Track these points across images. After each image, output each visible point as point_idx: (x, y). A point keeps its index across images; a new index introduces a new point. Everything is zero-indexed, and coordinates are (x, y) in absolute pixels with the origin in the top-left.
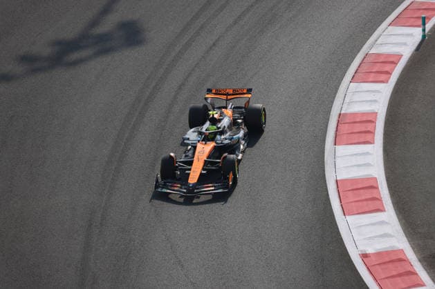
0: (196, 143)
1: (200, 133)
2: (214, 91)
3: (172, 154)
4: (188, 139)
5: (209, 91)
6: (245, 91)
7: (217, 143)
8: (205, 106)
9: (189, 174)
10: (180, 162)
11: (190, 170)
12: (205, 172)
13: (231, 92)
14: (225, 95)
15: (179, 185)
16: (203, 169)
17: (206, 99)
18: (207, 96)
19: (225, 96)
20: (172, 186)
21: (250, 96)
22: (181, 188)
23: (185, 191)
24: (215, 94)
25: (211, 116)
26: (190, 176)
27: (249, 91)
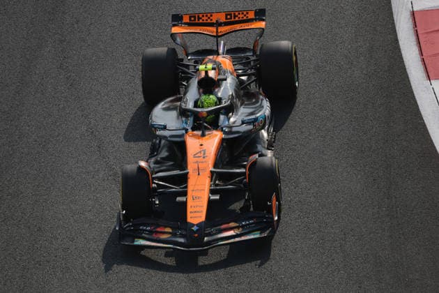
0: (182, 136)
1: (184, 113)
2: (186, 19)
3: (143, 164)
4: (164, 128)
5: (177, 19)
6: (251, 15)
7: (225, 133)
8: (173, 52)
9: (185, 204)
10: (161, 179)
11: (185, 194)
12: (217, 197)
13: (223, 20)
14: (211, 25)
15: (169, 230)
16: (212, 192)
17: (173, 36)
18: (175, 30)
19: (214, 29)
20: (151, 232)
21: (262, 25)
22: (174, 235)
23: (182, 240)
24: (190, 25)
25: (203, 74)
26: (189, 209)
27: (260, 14)
